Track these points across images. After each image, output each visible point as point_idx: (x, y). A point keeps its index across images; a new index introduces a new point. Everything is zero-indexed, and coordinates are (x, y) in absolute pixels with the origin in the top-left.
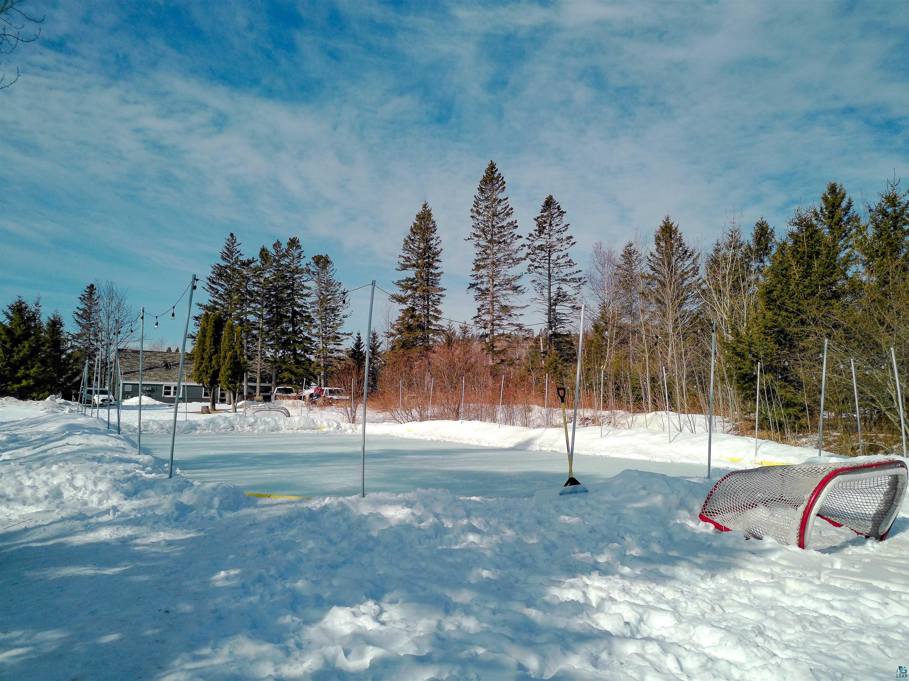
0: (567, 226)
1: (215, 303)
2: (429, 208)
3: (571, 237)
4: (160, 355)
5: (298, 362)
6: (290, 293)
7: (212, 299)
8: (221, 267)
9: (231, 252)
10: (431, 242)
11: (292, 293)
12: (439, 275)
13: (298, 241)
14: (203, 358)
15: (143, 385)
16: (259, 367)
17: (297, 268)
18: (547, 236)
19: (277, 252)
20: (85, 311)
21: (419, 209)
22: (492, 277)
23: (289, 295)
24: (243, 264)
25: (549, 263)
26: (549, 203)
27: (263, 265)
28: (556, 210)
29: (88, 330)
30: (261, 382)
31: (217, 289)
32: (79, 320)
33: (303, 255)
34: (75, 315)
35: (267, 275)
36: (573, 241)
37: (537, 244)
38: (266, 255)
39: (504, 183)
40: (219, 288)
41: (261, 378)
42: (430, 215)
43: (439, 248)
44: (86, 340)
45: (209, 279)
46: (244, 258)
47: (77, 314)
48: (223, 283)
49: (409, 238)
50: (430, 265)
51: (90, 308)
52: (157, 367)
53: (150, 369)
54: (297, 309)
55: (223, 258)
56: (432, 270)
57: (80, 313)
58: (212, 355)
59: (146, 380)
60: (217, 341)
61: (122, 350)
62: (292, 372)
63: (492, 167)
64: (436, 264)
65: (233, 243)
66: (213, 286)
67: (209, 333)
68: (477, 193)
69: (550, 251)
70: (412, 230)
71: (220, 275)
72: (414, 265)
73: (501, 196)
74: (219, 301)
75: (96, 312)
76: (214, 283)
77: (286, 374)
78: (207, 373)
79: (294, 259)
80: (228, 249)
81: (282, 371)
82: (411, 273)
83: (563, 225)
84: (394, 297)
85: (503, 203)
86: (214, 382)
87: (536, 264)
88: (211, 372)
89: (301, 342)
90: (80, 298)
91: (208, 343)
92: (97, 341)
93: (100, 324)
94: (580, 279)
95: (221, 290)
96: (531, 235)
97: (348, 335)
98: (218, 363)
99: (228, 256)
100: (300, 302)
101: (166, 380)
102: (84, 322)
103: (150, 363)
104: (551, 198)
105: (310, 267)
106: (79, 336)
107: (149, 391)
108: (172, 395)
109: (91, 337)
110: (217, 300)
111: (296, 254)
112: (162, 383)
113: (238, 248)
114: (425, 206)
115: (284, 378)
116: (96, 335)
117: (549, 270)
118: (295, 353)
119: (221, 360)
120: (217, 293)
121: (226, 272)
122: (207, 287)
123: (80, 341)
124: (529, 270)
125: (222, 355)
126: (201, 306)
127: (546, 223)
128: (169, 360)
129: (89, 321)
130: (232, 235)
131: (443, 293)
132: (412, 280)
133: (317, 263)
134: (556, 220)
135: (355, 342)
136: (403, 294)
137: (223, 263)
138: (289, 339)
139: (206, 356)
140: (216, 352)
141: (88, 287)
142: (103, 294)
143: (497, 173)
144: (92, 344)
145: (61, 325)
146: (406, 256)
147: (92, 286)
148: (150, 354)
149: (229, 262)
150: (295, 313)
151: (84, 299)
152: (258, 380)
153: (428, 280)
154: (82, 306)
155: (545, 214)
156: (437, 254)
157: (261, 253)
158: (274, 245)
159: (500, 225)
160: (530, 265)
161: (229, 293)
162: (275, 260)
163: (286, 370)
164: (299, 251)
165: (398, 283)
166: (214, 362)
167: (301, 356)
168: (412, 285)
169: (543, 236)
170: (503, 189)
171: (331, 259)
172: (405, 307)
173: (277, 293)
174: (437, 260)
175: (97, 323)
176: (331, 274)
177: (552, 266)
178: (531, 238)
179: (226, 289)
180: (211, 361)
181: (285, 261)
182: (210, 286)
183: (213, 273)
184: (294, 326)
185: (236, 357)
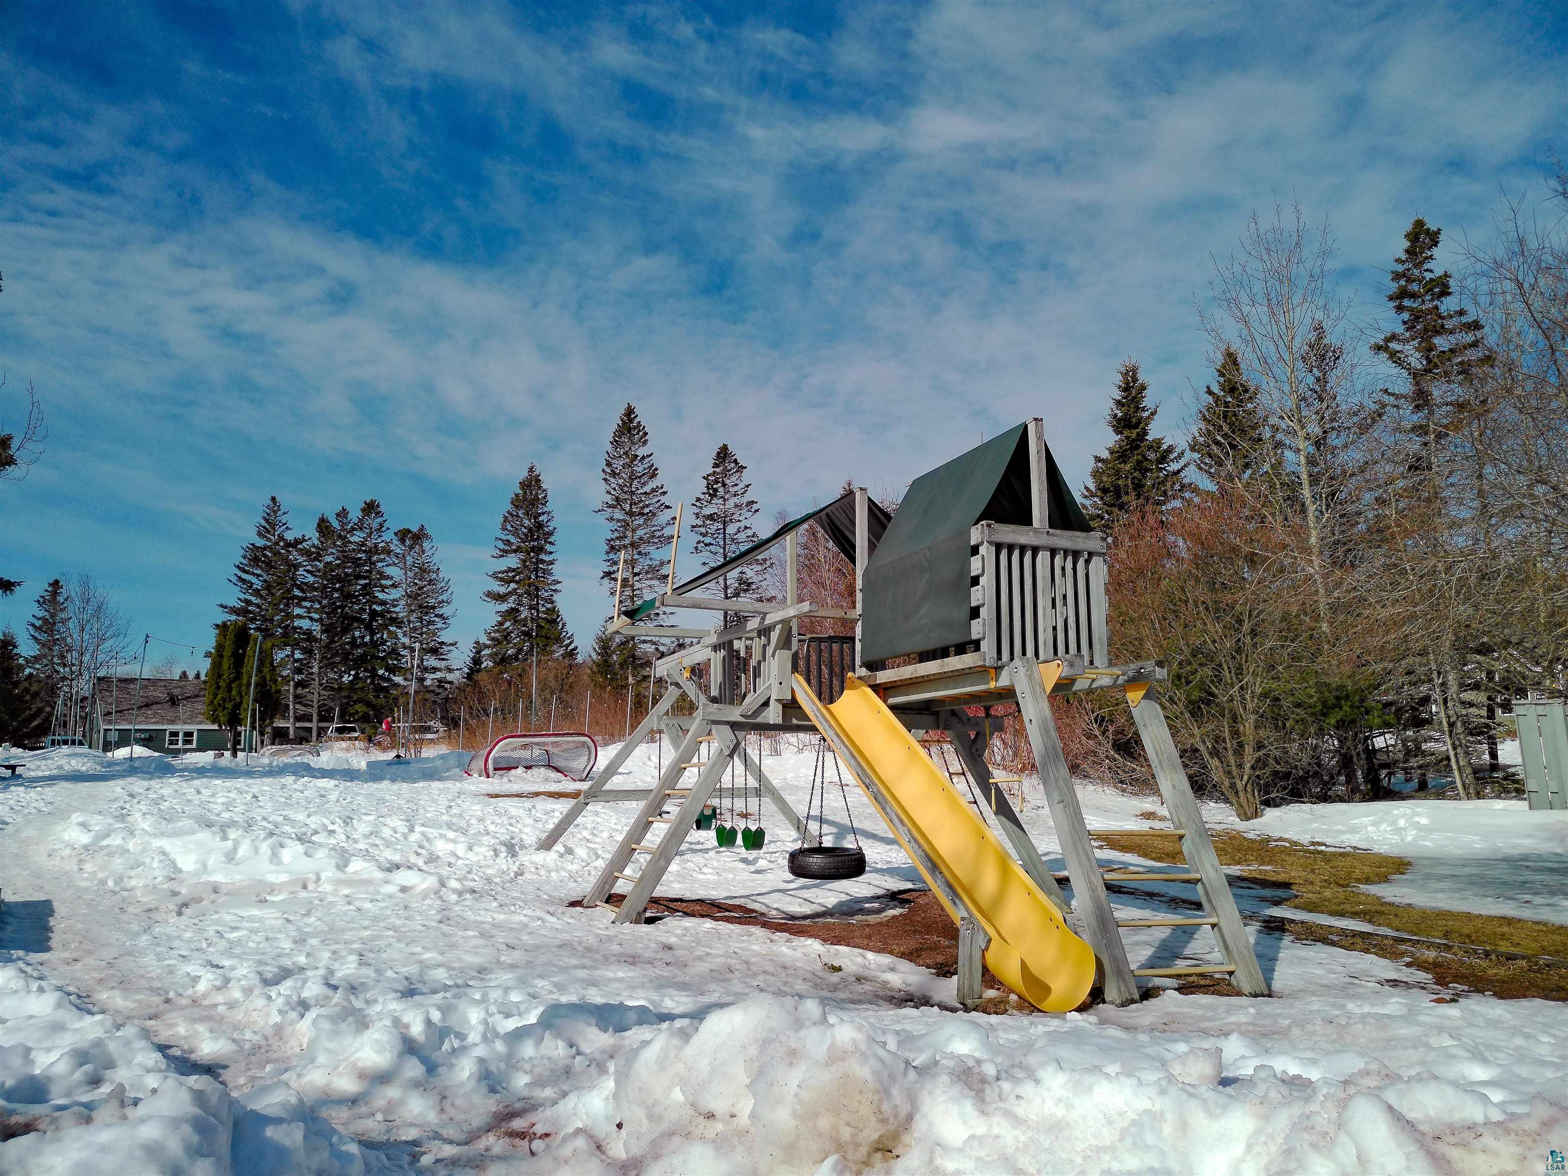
0: (748, 486)
1: (248, 602)
2: (537, 472)
3: (753, 502)
4: (163, 684)
5: (379, 689)
6: (366, 584)
7: (242, 596)
8: (257, 548)
9: (273, 526)
10: (541, 519)
11: (369, 584)
12: (551, 563)
13: (378, 506)
14: (218, 688)
15: (137, 731)
16: (315, 697)
17: (376, 546)
18: (721, 501)
19: (343, 524)
20: (45, 620)
21: (524, 474)
22: (631, 563)
23: (364, 586)
24: (288, 545)
25: (724, 539)
26: (723, 454)
27: (322, 543)
28: (733, 465)
29: (50, 649)
30: (319, 721)
31: (250, 582)
32: (36, 635)
33: (386, 525)
34: (30, 628)
35: (329, 559)
36: (755, 507)
37: (707, 511)
38: (327, 527)
39: (646, 434)
40: (254, 580)
41: (319, 715)
42: (538, 481)
43: (552, 525)
44: (47, 665)
45: (238, 567)
46: (290, 536)
47: (33, 625)
48: (259, 572)
49: (509, 512)
50: (541, 549)
51: (53, 616)
52: (157, 703)
53: (147, 705)
54: (379, 608)
55: (260, 534)
56: (543, 556)
57: (38, 623)
58: (231, 682)
59: (141, 723)
60: (239, 661)
61: (104, 678)
62: (368, 704)
63: (630, 412)
64: (548, 547)
65: (275, 512)
66: (244, 576)
67: (227, 653)
68: (609, 448)
69: (725, 522)
70: (512, 503)
71: (255, 560)
72: (515, 551)
73: (641, 452)
74: (253, 599)
75: (63, 621)
76: (247, 572)
77: (360, 708)
78: (225, 708)
79: (371, 533)
80: (267, 521)
81: (355, 702)
82: (513, 561)
83: (741, 485)
84: (489, 594)
85: (646, 460)
86: (234, 720)
87: (708, 540)
88: (229, 706)
89: (384, 658)
90: (38, 601)
91: (225, 666)
92: (65, 665)
93: (69, 640)
94: (765, 560)
95: (258, 584)
96: (698, 500)
97: (452, 645)
98: (240, 693)
99: (268, 532)
100: (380, 596)
101: (172, 722)
102: (43, 637)
103: (147, 697)
104: (725, 447)
105: (393, 547)
106: (36, 659)
107: (144, 739)
108: (180, 745)
109: (56, 660)
110: (250, 598)
111: (375, 525)
112: (165, 727)
113: (284, 519)
114: (531, 470)
115: (357, 712)
116: (62, 657)
117: (724, 549)
118: (374, 675)
119: (244, 688)
120: (251, 587)
121: (265, 556)
122: (234, 579)
123: (37, 666)
124: (696, 548)
125: (244, 681)
126: (226, 607)
127: (717, 482)
128: (176, 692)
129: (52, 635)
130: (273, 499)
131: (557, 587)
132: (514, 570)
133: (402, 541)
134: (734, 479)
135: (472, 655)
136: (502, 590)
137: (260, 542)
138: (364, 655)
139: (222, 684)
140: (235, 679)
141: (50, 585)
142: (73, 594)
143: (637, 420)
144: (56, 671)
145: (15, 646)
146: (504, 538)
147: (56, 582)
148: (146, 683)
149: (269, 539)
150: (374, 614)
151: (44, 602)
152: (315, 717)
153: (536, 570)
154: (41, 614)
155: (717, 470)
156: (551, 534)
157: (319, 525)
158: (338, 515)
159: (641, 491)
160: (699, 542)
161: (268, 586)
162: (340, 536)
163: (360, 700)
164: (380, 520)
165: (495, 576)
166: (234, 693)
167: (382, 678)
168: (514, 577)
169: (715, 501)
170: (645, 442)
171: (429, 531)
172: (505, 607)
173: (343, 586)
174: (550, 543)
175: (64, 639)
176: (429, 553)
177: (728, 542)
178: (698, 504)
179: (265, 581)
180: (230, 690)
181: (357, 537)
182: (239, 577)
183: (244, 557)
184: (372, 633)
185: (265, 685)
